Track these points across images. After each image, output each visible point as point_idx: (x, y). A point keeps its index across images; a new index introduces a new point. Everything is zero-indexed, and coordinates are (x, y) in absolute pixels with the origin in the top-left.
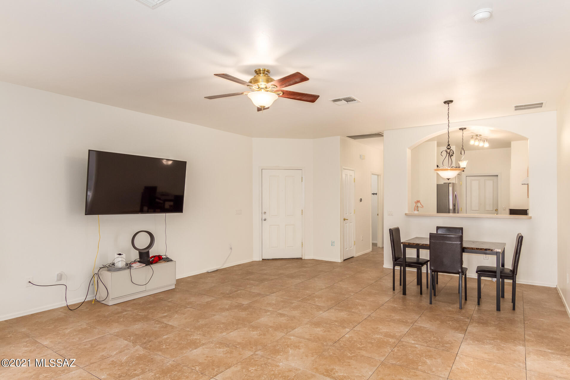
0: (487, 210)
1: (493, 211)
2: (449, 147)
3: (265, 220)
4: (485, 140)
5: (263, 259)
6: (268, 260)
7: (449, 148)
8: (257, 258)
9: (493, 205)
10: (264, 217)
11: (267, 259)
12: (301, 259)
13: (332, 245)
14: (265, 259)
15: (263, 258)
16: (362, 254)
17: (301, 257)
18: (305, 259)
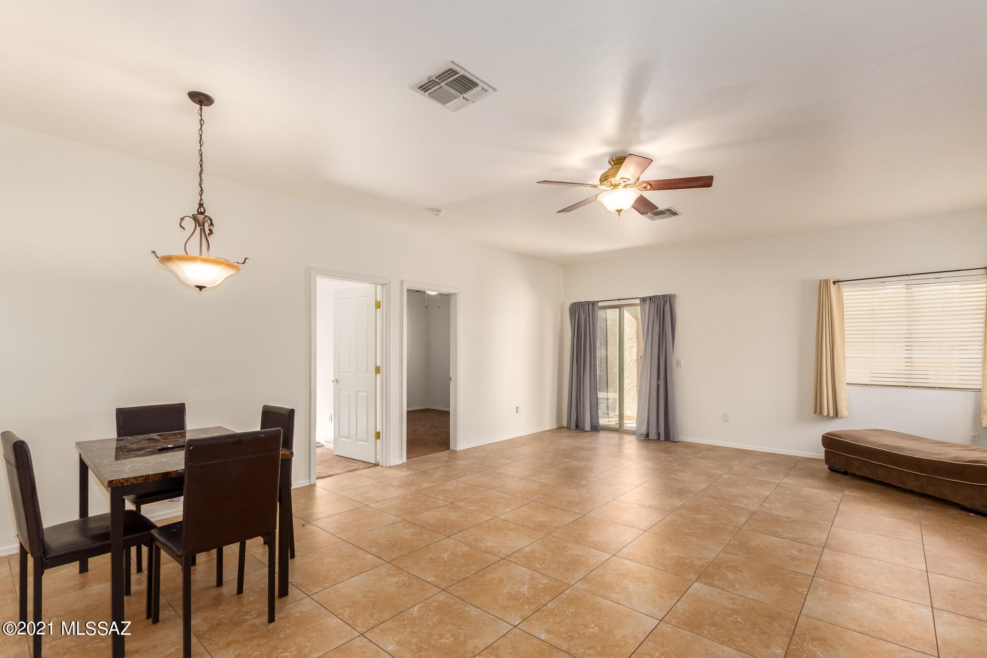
2: (203, 211)
7: (201, 212)
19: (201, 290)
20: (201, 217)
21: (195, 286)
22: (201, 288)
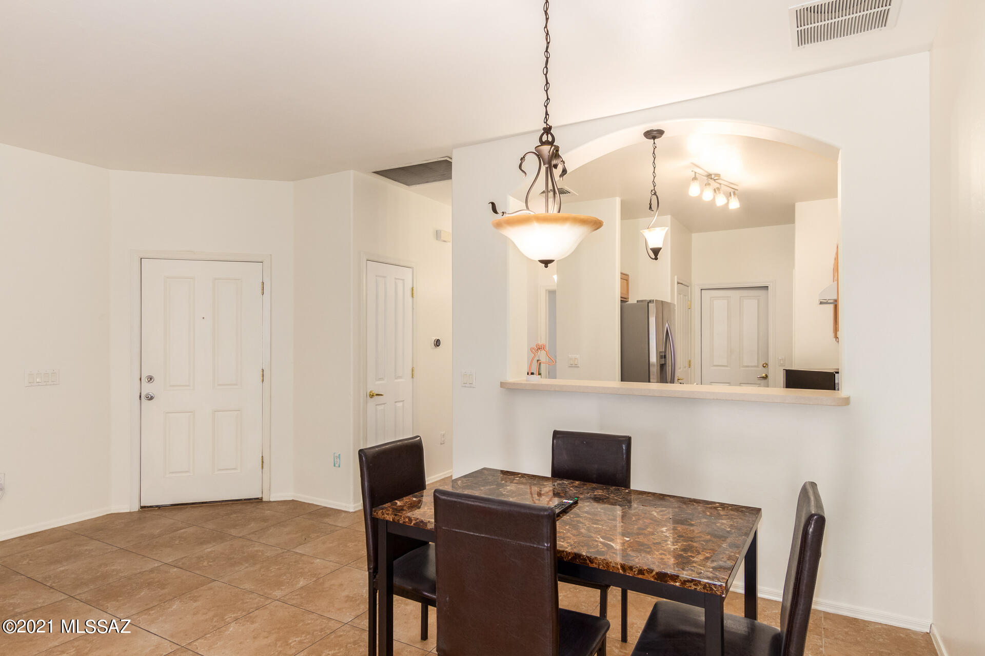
0: (745, 364)
1: (757, 366)
2: (550, 139)
3: (151, 398)
4: (733, 192)
5: (142, 507)
6: (159, 507)
7: (547, 141)
8: (127, 505)
9: (758, 353)
10: (147, 388)
11: (157, 506)
12: (259, 501)
13: (335, 466)
14: (151, 507)
15: (142, 505)
16: (443, 477)
17: (260, 496)
18: (270, 502)
19: (546, 267)
20: (546, 149)
21: (539, 261)
22: (546, 263)
